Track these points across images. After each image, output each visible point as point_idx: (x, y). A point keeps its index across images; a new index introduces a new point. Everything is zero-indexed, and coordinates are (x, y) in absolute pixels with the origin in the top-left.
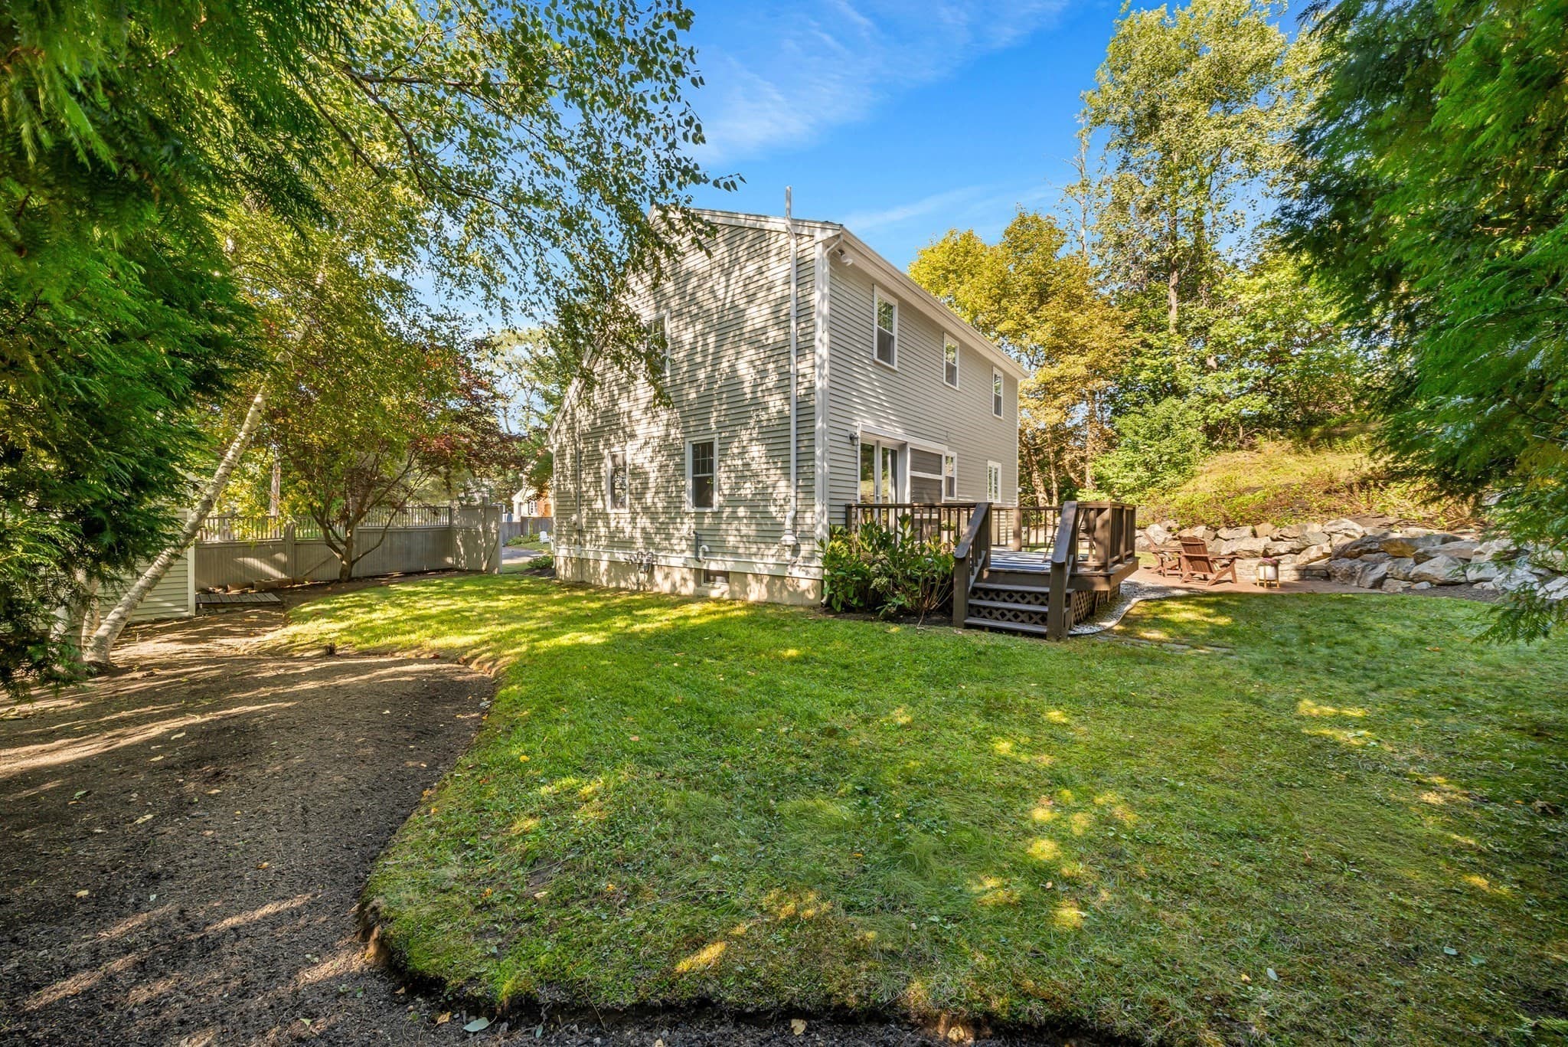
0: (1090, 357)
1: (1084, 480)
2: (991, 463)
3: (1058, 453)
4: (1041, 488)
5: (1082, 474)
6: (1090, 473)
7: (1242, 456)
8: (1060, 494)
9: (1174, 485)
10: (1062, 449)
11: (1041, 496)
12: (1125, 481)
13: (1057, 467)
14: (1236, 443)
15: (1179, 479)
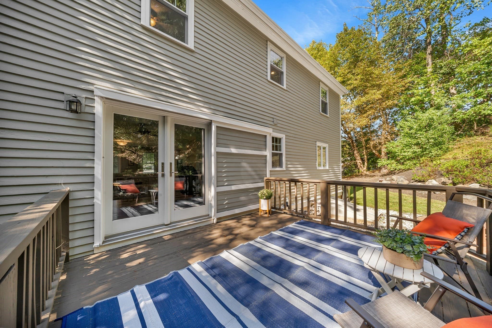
0: (383, 90)
1: (380, 153)
2: (318, 144)
3: (367, 141)
4: (359, 158)
5: (380, 152)
6: (384, 150)
7: (478, 139)
8: (368, 160)
9: (437, 155)
10: (369, 139)
11: (359, 161)
12: (406, 154)
13: (366, 148)
14: (473, 132)
15: (440, 152)
